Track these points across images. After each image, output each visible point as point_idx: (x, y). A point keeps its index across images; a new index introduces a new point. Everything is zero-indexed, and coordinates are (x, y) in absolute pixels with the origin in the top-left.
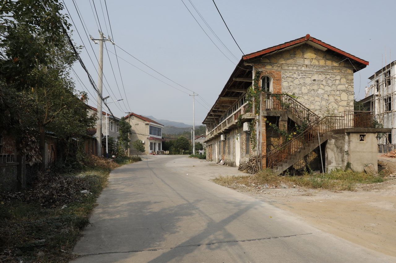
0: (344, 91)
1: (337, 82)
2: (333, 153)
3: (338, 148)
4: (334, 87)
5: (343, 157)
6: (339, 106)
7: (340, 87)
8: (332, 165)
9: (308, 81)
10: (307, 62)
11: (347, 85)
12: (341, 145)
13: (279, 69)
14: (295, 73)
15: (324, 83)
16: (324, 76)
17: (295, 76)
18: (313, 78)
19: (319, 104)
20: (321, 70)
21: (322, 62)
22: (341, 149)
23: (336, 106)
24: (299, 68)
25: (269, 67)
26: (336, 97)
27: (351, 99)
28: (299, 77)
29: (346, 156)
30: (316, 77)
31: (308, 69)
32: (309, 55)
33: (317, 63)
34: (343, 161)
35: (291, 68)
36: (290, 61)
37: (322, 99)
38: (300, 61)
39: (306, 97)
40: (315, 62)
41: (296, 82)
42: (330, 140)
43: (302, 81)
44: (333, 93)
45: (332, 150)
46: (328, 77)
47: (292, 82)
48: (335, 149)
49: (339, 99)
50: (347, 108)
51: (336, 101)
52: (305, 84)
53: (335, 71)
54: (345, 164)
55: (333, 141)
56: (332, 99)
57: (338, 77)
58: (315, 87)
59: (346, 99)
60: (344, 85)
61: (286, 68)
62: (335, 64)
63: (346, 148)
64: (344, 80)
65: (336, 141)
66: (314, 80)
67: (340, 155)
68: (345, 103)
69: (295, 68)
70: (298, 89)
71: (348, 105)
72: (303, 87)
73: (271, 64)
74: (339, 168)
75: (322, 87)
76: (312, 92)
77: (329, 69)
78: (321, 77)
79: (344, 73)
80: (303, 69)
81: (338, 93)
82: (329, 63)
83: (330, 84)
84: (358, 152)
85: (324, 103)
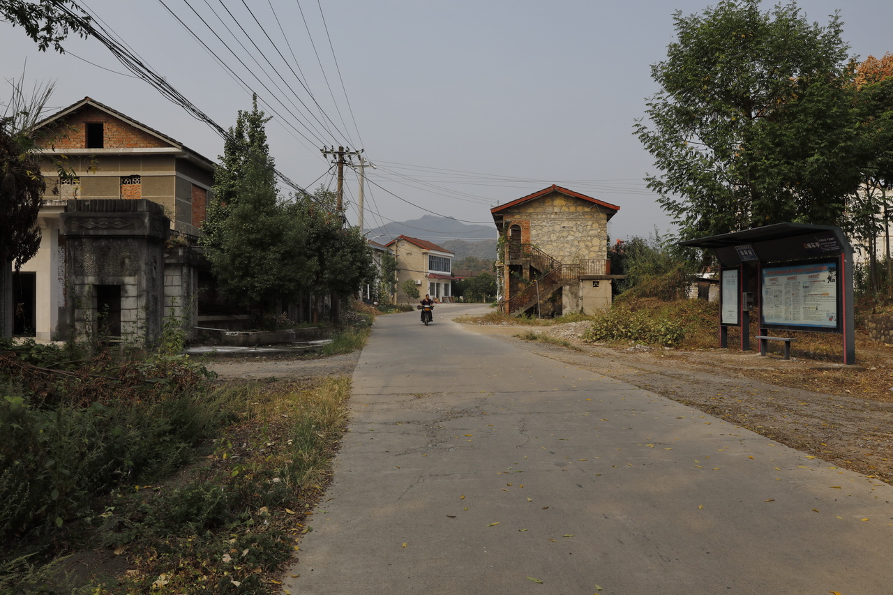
0: (596, 236)
1: (589, 227)
2: (567, 299)
3: (572, 293)
4: (585, 233)
5: (578, 302)
6: (590, 252)
7: (592, 233)
8: (566, 309)
9: (557, 228)
10: (556, 210)
11: (599, 231)
12: (576, 291)
13: (528, 218)
14: (544, 221)
15: (574, 229)
16: (574, 222)
17: (544, 224)
18: (562, 225)
19: (569, 250)
20: (571, 216)
21: (572, 209)
22: (576, 296)
23: (587, 252)
24: (548, 215)
25: (517, 217)
26: (587, 243)
27: (603, 244)
28: (548, 225)
29: (580, 301)
30: (565, 224)
31: (557, 216)
32: (559, 202)
33: (567, 210)
34: (577, 306)
35: (540, 216)
36: (539, 210)
37: (572, 245)
38: (549, 209)
39: (555, 244)
40: (565, 209)
41: (545, 229)
42: (565, 286)
43: (551, 229)
44: (584, 238)
45: (567, 296)
46: (579, 223)
47: (541, 230)
48: (570, 295)
49: (590, 244)
50: (599, 253)
51: (587, 247)
52: (554, 232)
53: (586, 216)
54: (580, 308)
55: (568, 287)
56: (582, 245)
57: (590, 223)
58: (565, 234)
59: (598, 244)
60: (596, 230)
61: (535, 216)
62: (587, 210)
63: (581, 294)
64: (596, 225)
65: (571, 288)
66: (564, 227)
67: (575, 300)
68: (597, 249)
69: (544, 216)
70: (546, 237)
71: (600, 250)
72: (552, 235)
73: (519, 213)
74: (573, 312)
75: (572, 233)
76: (562, 239)
77: (579, 215)
78: (571, 224)
79: (596, 218)
80: (553, 216)
81: (589, 238)
82: (580, 209)
83: (581, 230)
84: (592, 297)
85: (574, 249)
